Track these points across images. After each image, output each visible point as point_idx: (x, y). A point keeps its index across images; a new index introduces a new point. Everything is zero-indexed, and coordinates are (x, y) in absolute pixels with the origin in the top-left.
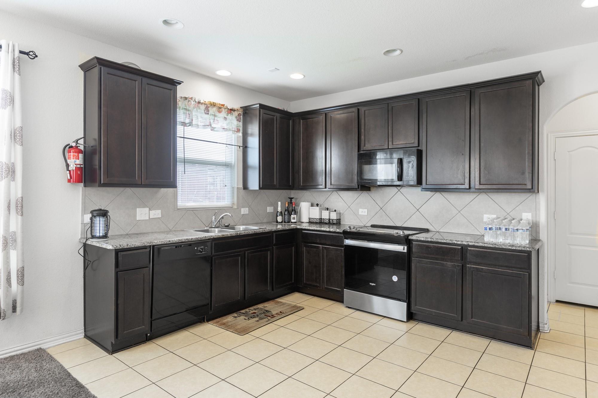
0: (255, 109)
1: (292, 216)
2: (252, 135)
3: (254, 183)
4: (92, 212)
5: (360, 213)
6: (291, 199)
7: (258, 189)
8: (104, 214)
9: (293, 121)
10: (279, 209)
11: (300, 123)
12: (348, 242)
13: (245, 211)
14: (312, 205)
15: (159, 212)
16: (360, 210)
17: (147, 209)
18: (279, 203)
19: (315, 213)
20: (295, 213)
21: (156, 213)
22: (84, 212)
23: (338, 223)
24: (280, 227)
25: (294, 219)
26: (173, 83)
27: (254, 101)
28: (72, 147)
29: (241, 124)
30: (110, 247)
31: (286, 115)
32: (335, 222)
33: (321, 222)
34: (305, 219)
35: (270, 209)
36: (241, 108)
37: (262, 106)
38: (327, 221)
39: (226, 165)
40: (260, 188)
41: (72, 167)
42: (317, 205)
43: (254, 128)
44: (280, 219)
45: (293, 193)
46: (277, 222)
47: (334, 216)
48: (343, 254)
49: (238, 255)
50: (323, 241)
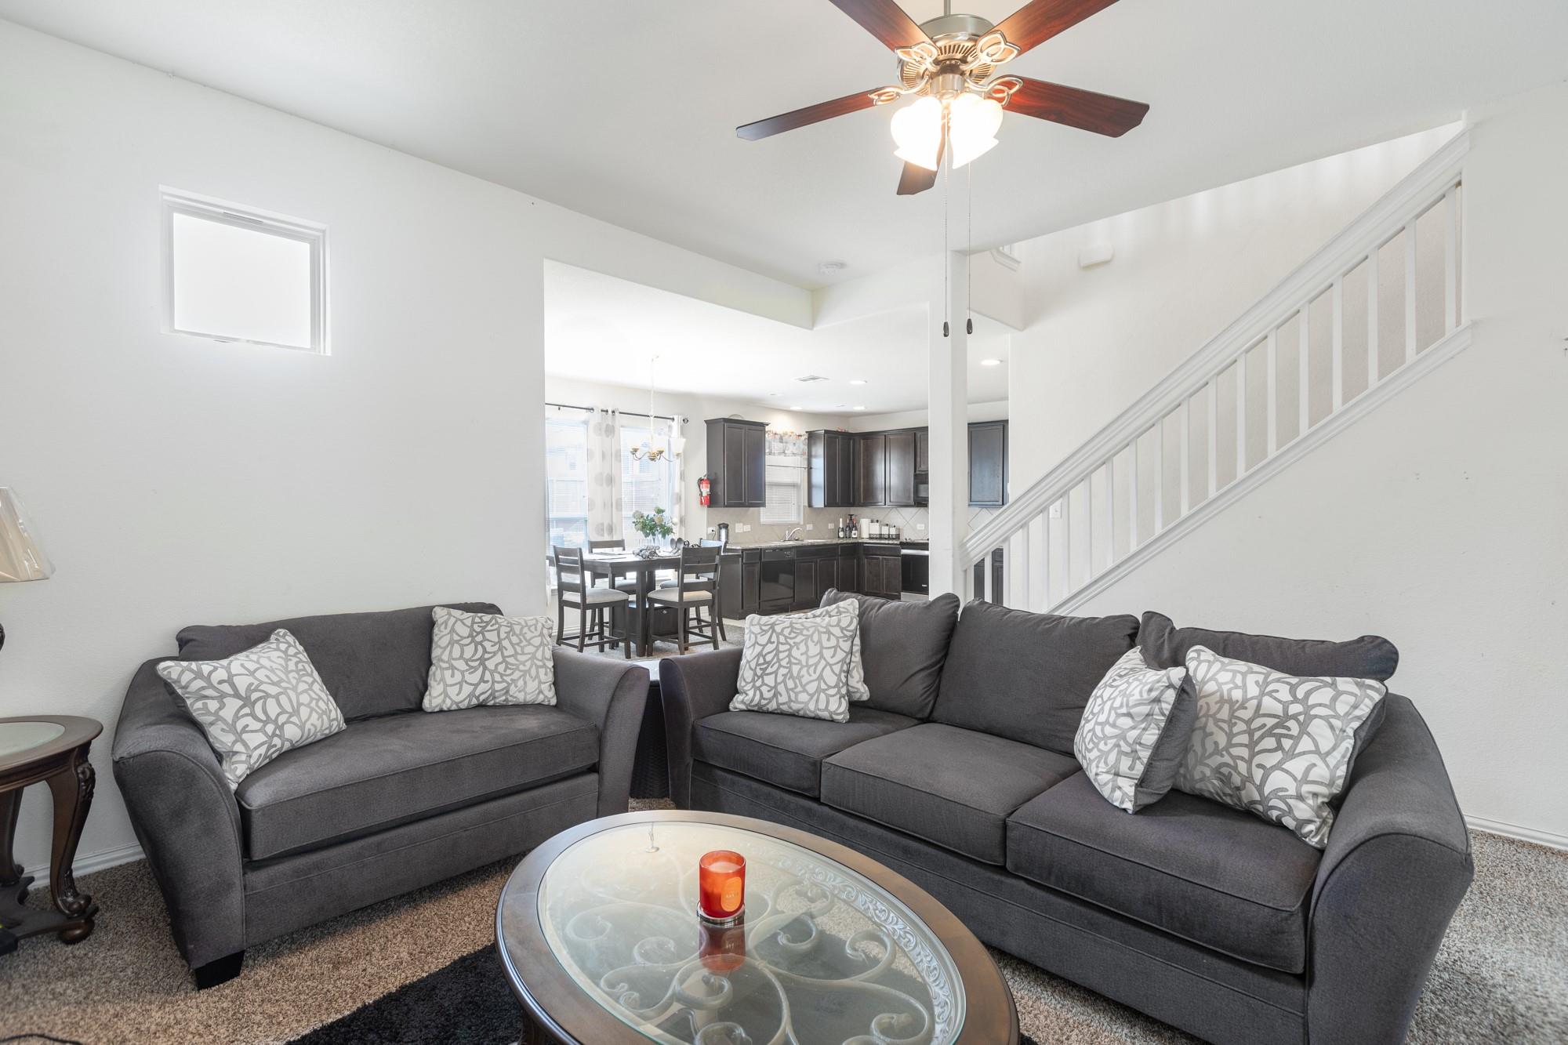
0: (820, 434)
1: (853, 532)
2: (816, 456)
3: (819, 500)
4: (719, 525)
5: (918, 528)
6: (851, 515)
7: (823, 506)
8: (726, 526)
9: (854, 440)
10: (841, 526)
11: (860, 442)
12: (904, 551)
13: (809, 527)
14: (872, 522)
15: (749, 526)
16: (918, 525)
17: (741, 524)
18: (841, 520)
19: (875, 529)
20: (856, 529)
21: (747, 528)
22: (708, 525)
23: (898, 537)
24: (840, 541)
25: (855, 534)
26: (763, 425)
27: (820, 427)
28: (703, 480)
29: (806, 447)
30: (738, 548)
31: (848, 437)
32: (894, 537)
33: (881, 537)
34: (865, 535)
35: (831, 526)
36: (807, 432)
37: (826, 432)
38: (887, 537)
39: (794, 486)
40: (825, 506)
41: (704, 494)
42: (877, 521)
43: (819, 450)
44: (841, 534)
45: (853, 510)
46: (839, 537)
47: (893, 532)
48: (900, 563)
49: (812, 562)
50: (883, 553)
